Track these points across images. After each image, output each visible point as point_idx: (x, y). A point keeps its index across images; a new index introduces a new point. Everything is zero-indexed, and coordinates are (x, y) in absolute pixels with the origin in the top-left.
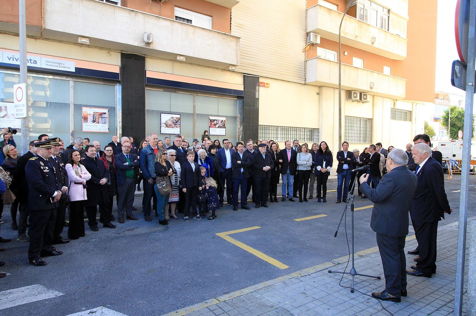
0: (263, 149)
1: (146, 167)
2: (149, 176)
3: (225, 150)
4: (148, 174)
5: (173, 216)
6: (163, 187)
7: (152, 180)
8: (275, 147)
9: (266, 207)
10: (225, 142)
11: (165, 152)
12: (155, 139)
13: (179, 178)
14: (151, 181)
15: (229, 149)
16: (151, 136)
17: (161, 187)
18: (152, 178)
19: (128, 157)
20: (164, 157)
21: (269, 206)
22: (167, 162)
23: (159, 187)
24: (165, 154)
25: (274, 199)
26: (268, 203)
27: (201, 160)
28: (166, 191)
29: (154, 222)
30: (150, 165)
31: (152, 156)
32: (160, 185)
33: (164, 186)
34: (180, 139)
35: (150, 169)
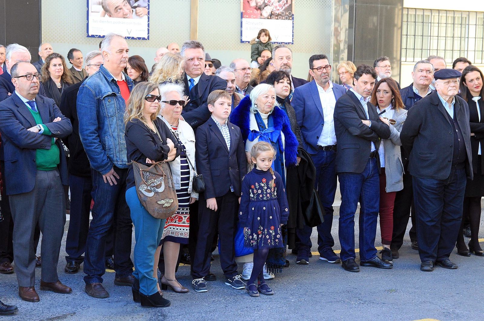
0: (452, 84)
1: (99, 136)
2: (106, 164)
3: (320, 88)
4: (105, 158)
5: (170, 282)
6: (157, 193)
7: (115, 174)
8: (476, 82)
9: (449, 267)
10: (317, 63)
11: (156, 93)
12: (121, 51)
13: (193, 169)
14: (112, 177)
15: (331, 86)
16: (110, 43)
17: (151, 194)
18: (116, 169)
19: (33, 107)
20: (150, 107)
21: (458, 265)
22: (158, 122)
23: (147, 194)
24: (153, 98)
25: (469, 245)
26: (454, 258)
27: (257, 116)
28: (166, 205)
29: (116, 299)
30: (110, 131)
31: (113, 101)
32: (149, 188)
33: (161, 190)
34: (199, 52)
35: (109, 141)
